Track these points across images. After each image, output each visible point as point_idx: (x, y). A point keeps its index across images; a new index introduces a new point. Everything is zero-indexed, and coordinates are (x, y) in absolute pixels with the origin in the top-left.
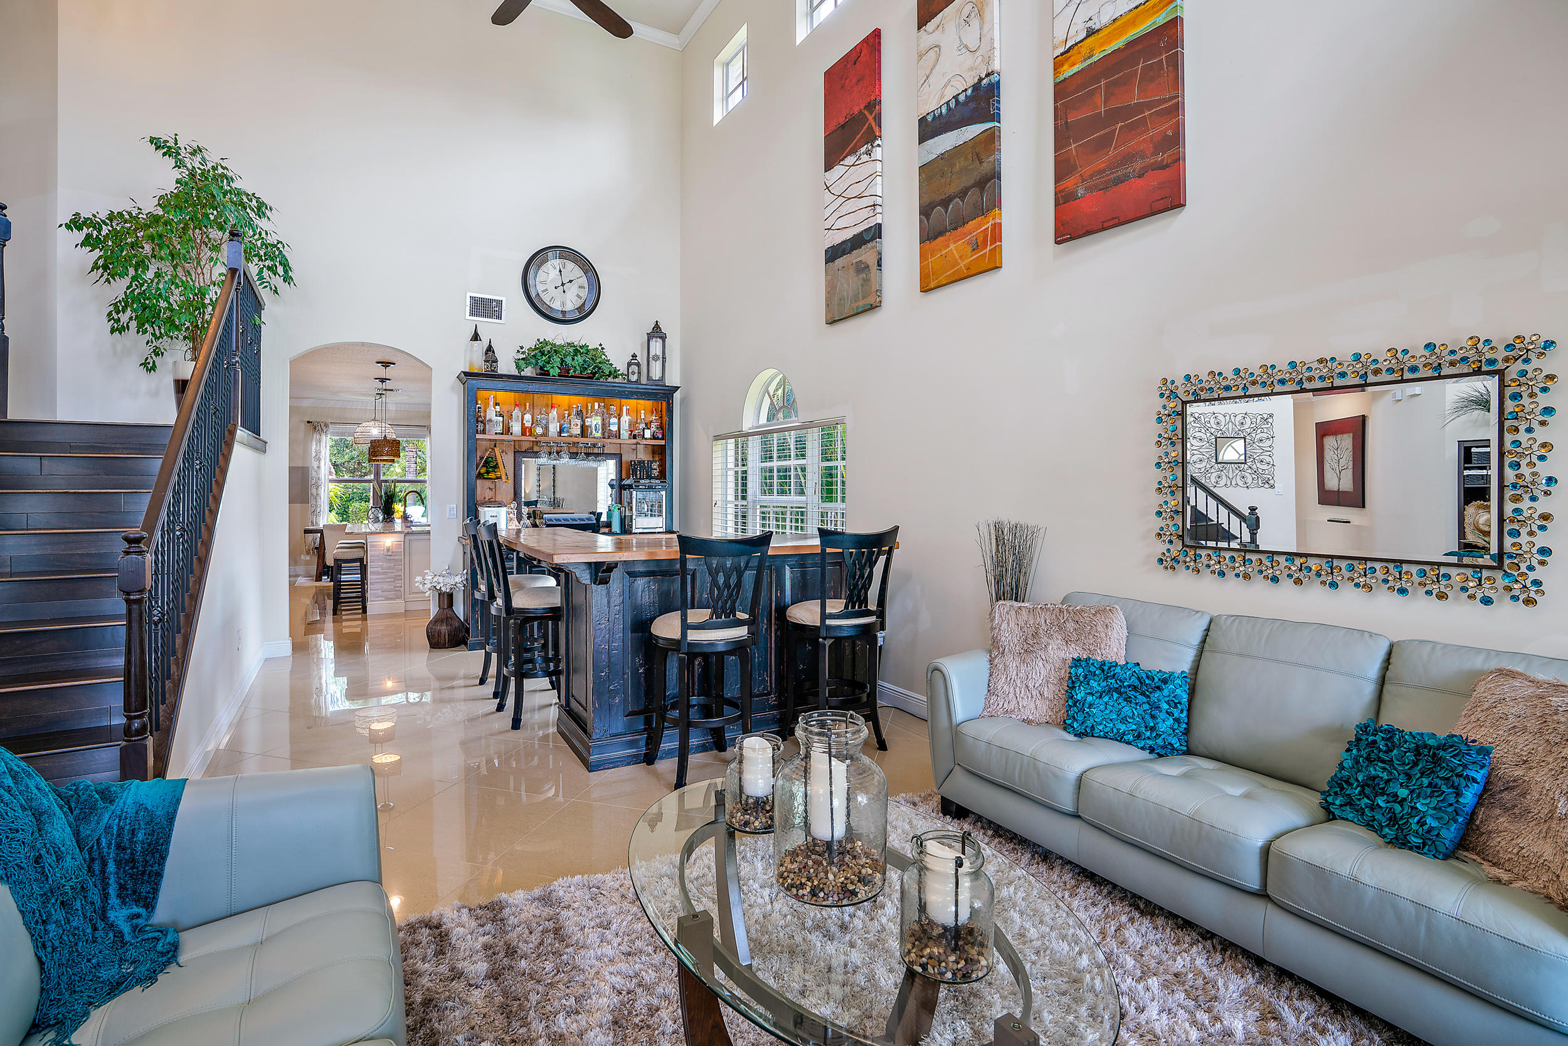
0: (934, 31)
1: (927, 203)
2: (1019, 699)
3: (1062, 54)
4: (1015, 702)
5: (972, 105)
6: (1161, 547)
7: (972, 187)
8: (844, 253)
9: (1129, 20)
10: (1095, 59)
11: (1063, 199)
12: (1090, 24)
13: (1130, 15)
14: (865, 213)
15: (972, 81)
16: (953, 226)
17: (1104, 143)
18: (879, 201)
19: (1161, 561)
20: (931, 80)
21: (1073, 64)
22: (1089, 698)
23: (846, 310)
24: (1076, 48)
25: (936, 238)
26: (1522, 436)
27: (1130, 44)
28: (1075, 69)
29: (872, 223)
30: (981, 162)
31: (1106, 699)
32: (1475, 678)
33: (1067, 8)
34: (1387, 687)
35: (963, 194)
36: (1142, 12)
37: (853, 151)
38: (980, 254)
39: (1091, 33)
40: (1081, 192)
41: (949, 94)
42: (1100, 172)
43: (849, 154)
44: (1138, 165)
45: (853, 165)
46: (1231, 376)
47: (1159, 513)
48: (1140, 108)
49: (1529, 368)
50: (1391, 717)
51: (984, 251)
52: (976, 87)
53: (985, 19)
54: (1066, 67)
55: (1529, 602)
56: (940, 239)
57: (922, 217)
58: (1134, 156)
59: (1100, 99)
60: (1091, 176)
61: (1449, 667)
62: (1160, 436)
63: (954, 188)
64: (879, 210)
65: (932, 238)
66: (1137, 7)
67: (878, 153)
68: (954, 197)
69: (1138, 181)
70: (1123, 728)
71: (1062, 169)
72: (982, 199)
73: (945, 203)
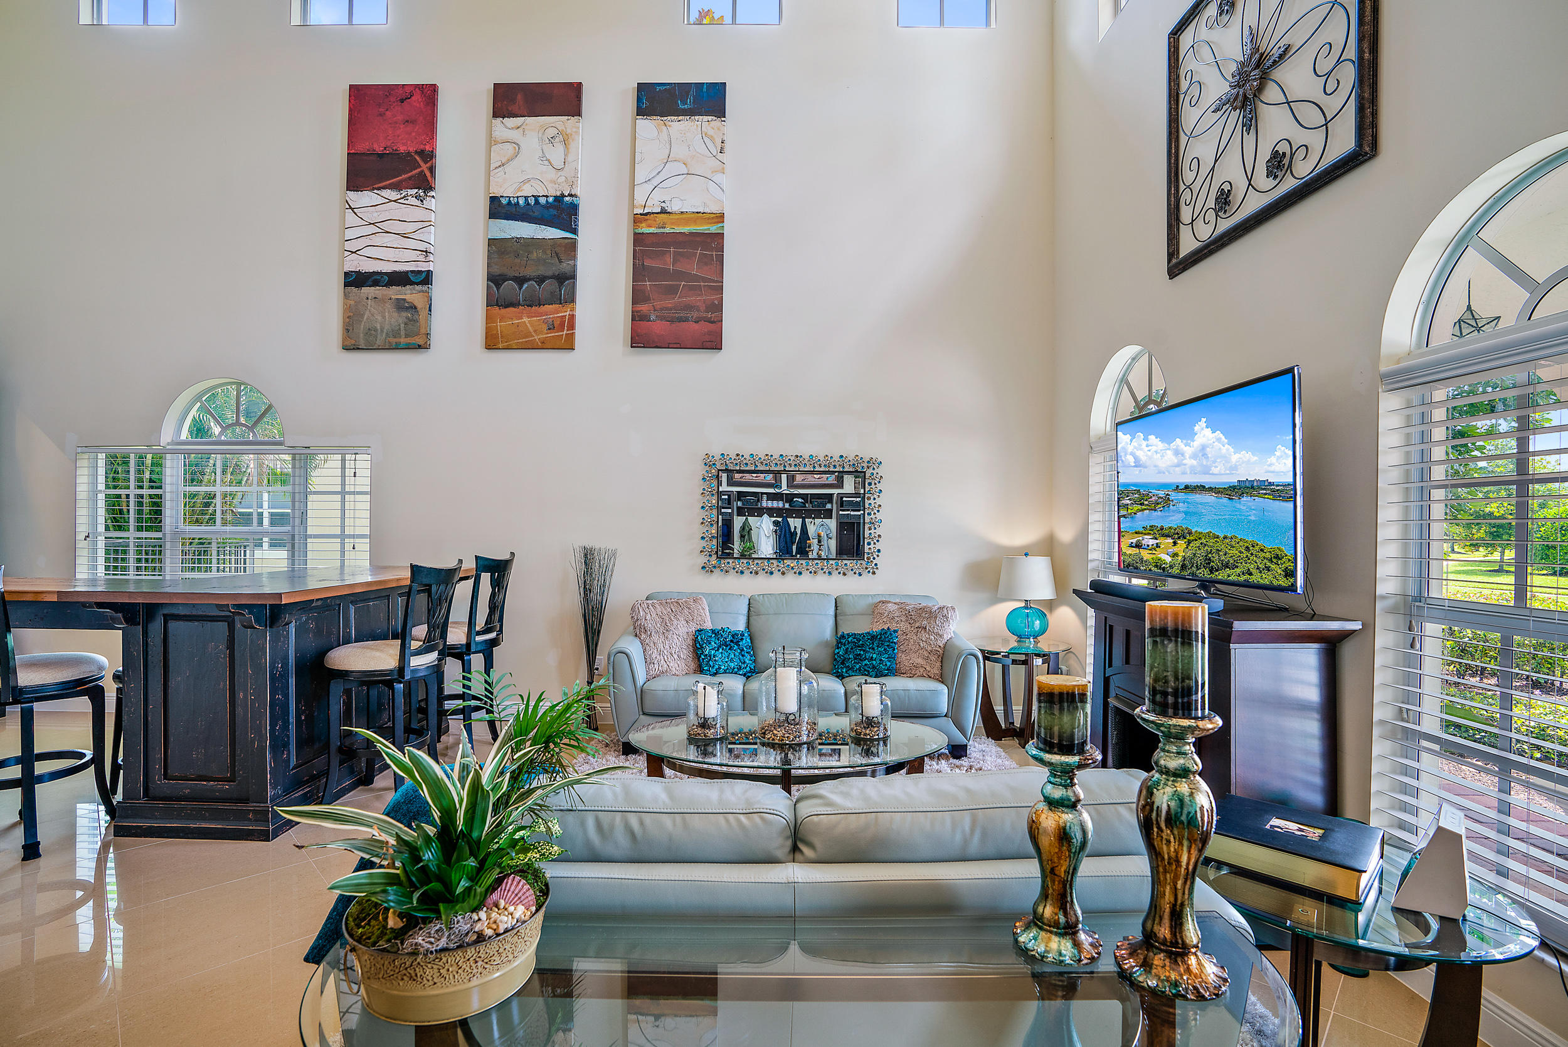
0: (512, 128)
1: (498, 274)
2: (668, 663)
3: (641, 214)
4: (666, 666)
5: (553, 212)
6: (703, 559)
7: (551, 278)
8: (376, 283)
9: (692, 218)
10: (667, 230)
11: (637, 318)
12: (663, 205)
13: (693, 215)
14: (413, 256)
15: (554, 191)
16: (528, 303)
17: (672, 291)
18: (432, 249)
19: (703, 567)
20: (507, 168)
21: (650, 226)
22: (713, 652)
23: (378, 342)
24: (652, 215)
25: (506, 306)
26: (872, 501)
27: (691, 234)
28: (651, 230)
29: (423, 267)
30: (560, 262)
31: (720, 651)
32: (876, 605)
33: (645, 184)
34: (838, 618)
35: (541, 280)
36: (702, 218)
37: (397, 187)
38: (556, 334)
39: (664, 211)
40: (653, 317)
41: (528, 191)
42: (667, 309)
43: (391, 187)
44: (695, 314)
45: (395, 201)
46: (748, 458)
47: (703, 538)
48: (697, 278)
49: (875, 472)
50: (845, 629)
51: (561, 333)
52: (559, 199)
53: (570, 150)
54: (643, 225)
55: (874, 573)
56: (512, 309)
57: (490, 283)
58: (692, 307)
59: (669, 259)
60: (662, 309)
61: (863, 604)
62: (704, 489)
63: (530, 272)
64: (431, 258)
65: (502, 305)
66: (697, 213)
67: (431, 203)
68: (529, 279)
69: (695, 324)
70: (732, 665)
71: (638, 296)
72: (560, 291)
73: (520, 281)
